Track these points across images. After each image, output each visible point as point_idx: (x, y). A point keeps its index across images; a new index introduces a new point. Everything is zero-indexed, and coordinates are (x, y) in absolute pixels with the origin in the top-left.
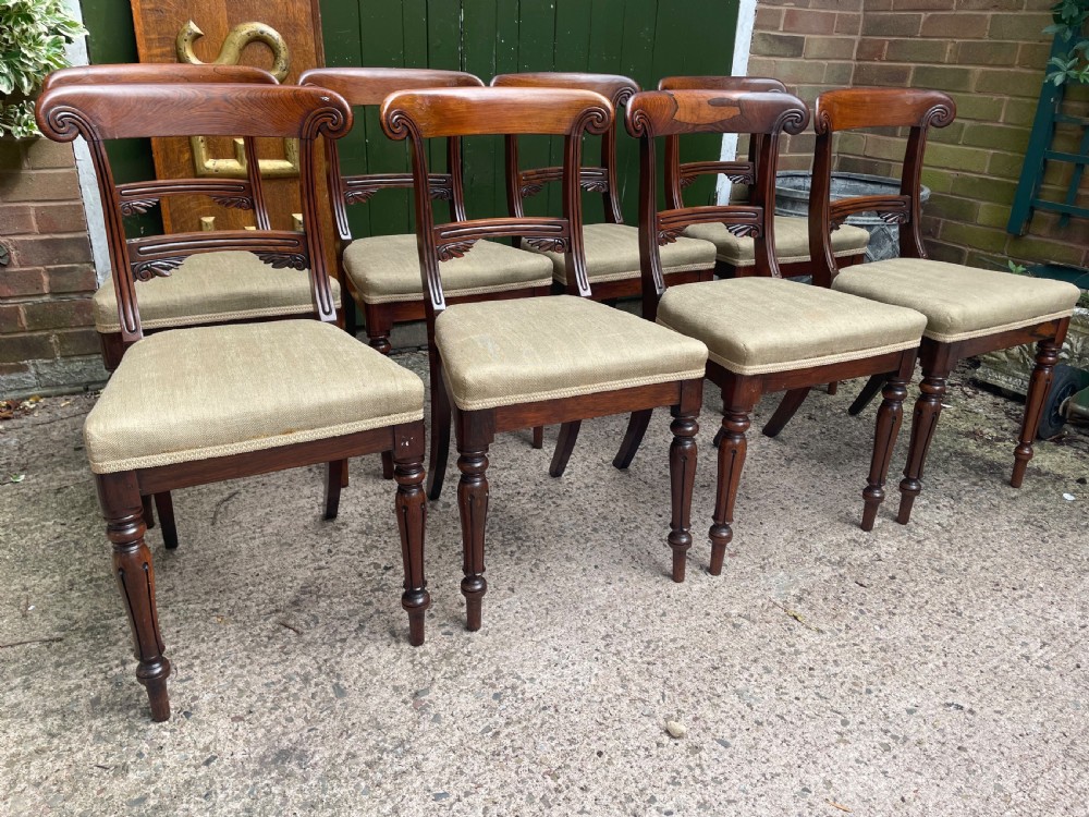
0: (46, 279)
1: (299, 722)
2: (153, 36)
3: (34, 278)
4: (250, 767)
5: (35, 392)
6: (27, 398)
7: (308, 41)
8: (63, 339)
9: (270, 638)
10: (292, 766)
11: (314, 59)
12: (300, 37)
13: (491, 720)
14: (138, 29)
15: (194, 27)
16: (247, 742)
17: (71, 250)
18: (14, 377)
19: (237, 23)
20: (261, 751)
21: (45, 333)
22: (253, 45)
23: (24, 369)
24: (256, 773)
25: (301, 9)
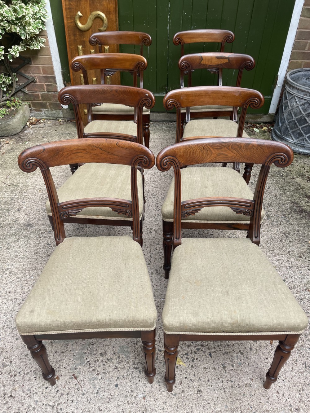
0: (45, 87)
1: (36, 219)
2: (68, 17)
3: (42, 87)
4: (22, 225)
5: (44, 117)
6: (42, 119)
7: (114, 17)
8: (50, 104)
9: (45, 199)
10: (28, 228)
11: (115, 23)
12: (111, 16)
13: (72, 233)
14: (64, 14)
15: (80, 14)
16: (25, 220)
17: (51, 80)
18: (39, 112)
19: (93, 12)
20: (26, 222)
21: (46, 102)
22: (97, 19)
23: (41, 111)
24: (22, 226)
25: (112, 6)
